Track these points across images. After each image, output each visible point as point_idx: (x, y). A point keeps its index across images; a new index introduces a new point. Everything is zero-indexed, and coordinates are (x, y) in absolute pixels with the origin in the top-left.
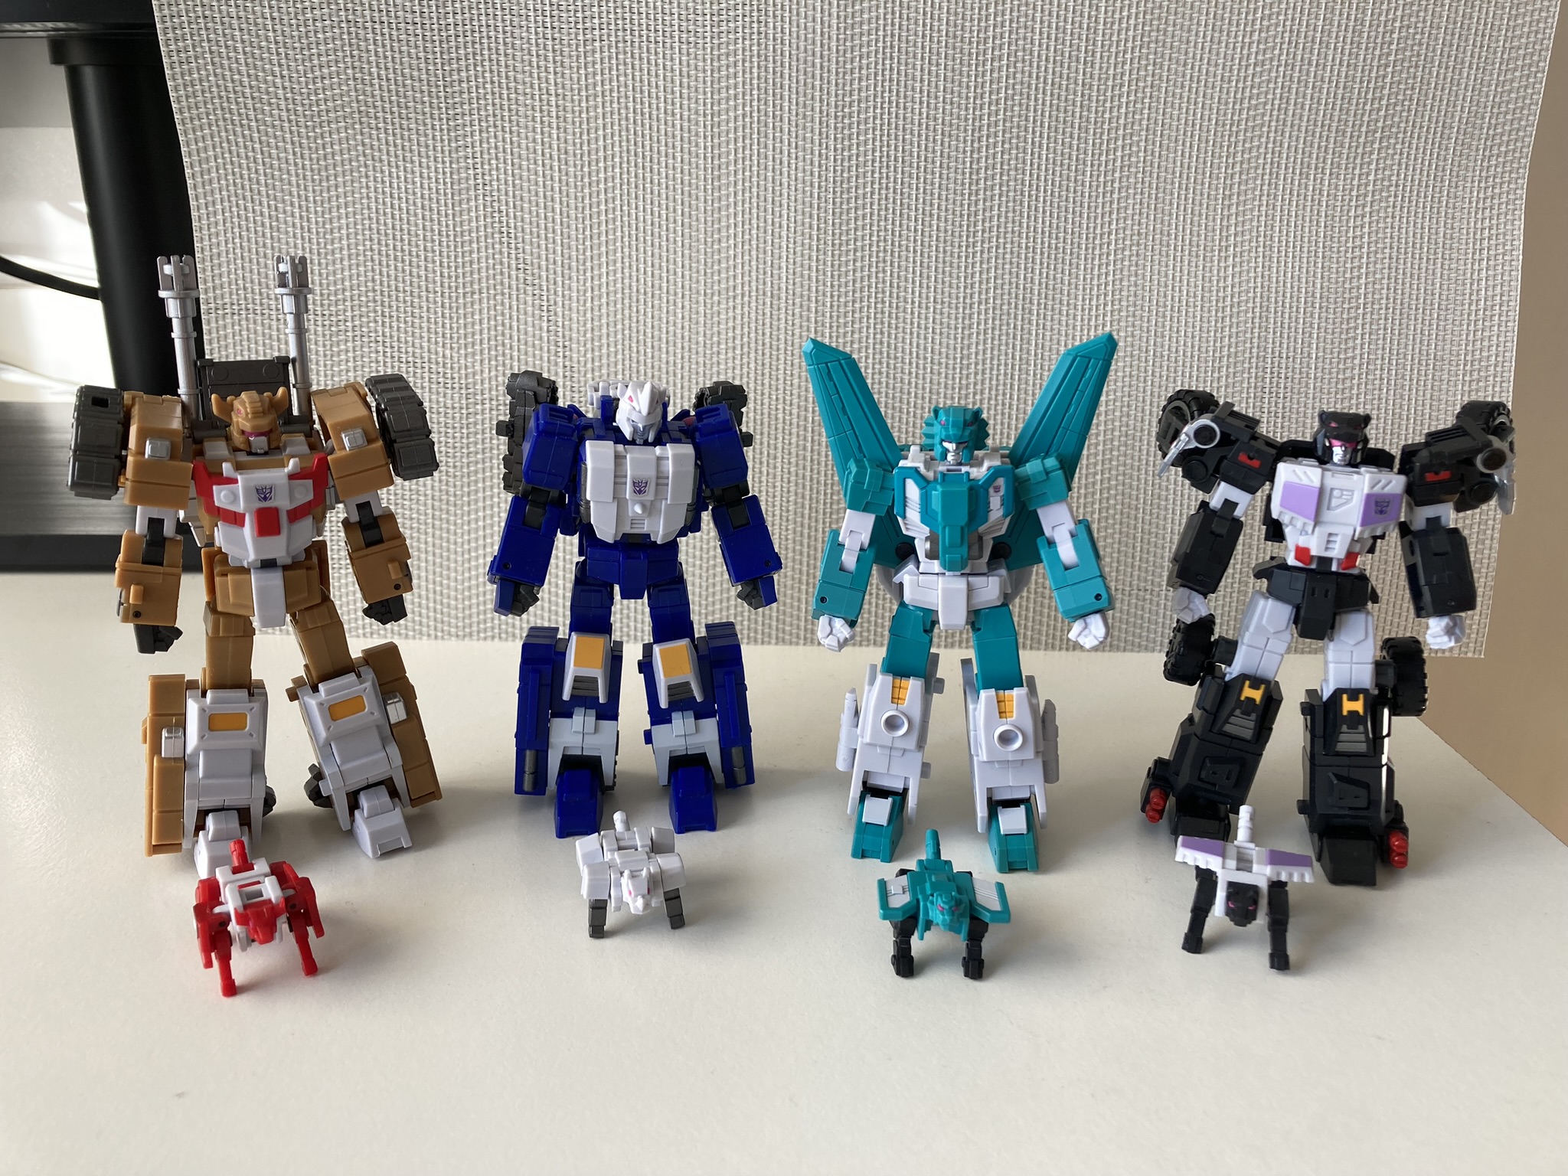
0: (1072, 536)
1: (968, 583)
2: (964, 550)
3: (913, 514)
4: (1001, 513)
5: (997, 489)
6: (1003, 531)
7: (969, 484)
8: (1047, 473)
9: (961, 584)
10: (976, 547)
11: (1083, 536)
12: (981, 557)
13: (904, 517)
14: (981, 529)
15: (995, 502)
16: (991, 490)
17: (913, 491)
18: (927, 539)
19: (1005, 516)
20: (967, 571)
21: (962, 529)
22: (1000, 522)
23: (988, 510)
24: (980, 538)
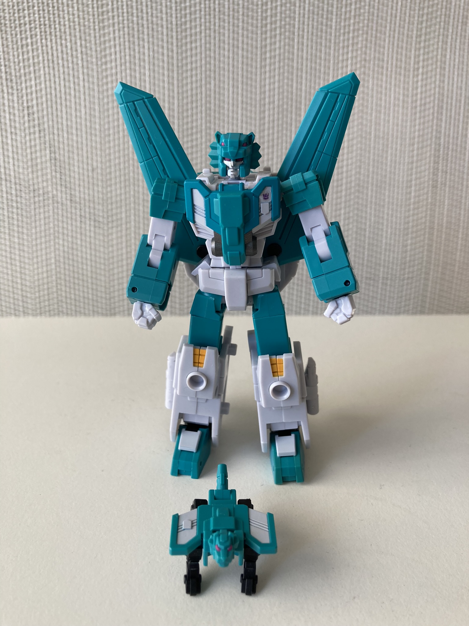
0: (326, 235)
1: (247, 275)
2: (241, 248)
3: (201, 219)
4: (269, 217)
5: (266, 197)
6: (273, 233)
7: (242, 192)
8: (306, 184)
9: (241, 275)
10: (250, 245)
11: (335, 234)
12: (255, 254)
13: (194, 222)
14: (255, 230)
15: (265, 207)
16: (261, 198)
17: (199, 200)
18: (213, 240)
19: (273, 219)
20: (246, 264)
21: (239, 230)
22: (269, 226)
23: (259, 215)
24: (254, 238)
